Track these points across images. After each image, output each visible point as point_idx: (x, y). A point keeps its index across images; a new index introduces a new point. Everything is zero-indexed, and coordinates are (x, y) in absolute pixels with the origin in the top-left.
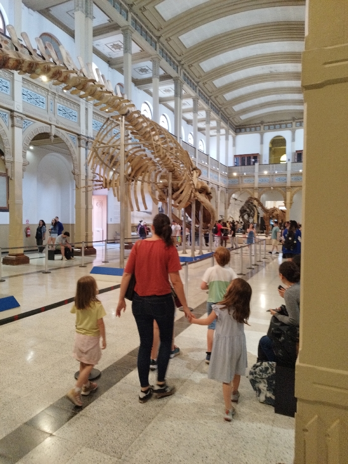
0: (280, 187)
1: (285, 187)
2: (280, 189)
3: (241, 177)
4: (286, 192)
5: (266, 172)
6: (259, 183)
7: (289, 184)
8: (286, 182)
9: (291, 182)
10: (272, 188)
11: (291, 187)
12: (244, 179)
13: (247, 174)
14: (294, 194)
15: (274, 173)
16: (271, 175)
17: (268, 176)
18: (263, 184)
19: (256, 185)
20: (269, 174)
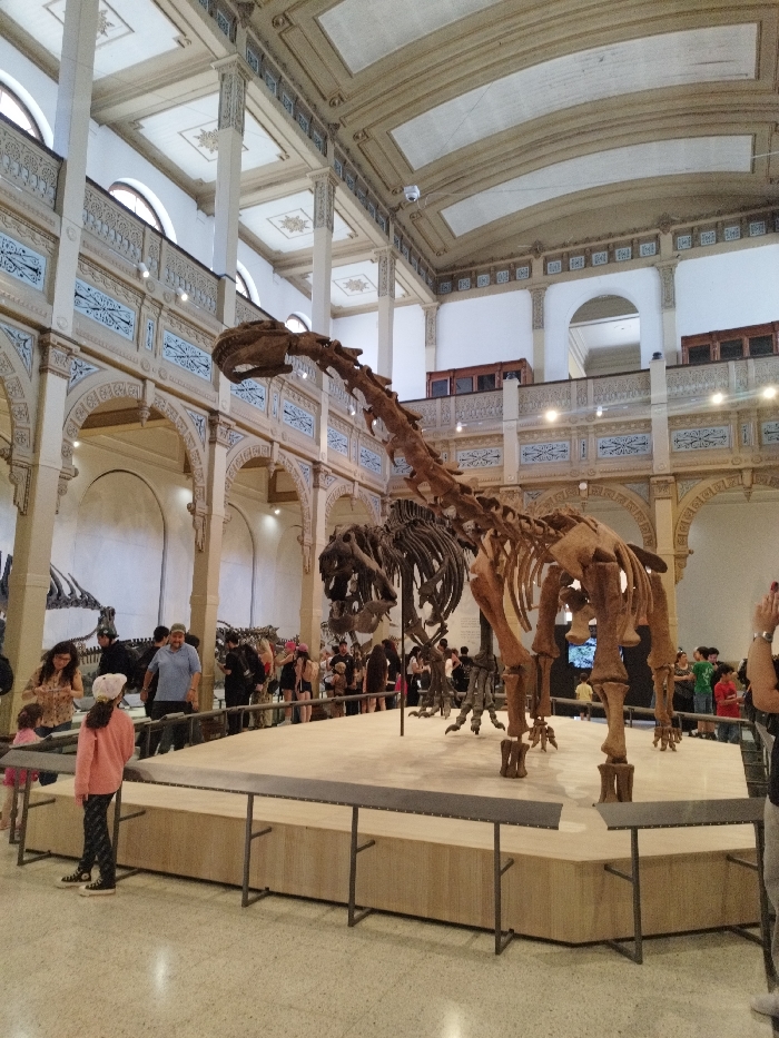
0: (623, 481)
1: (648, 478)
2: (620, 489)
3: (446, 443)
4: (649, 504)
5: (552, 416)
6: (522, 467)
7: (662, 464)
8: (650, 457)
9: (673, 454)
10: (583, 486)
11: (674, 475)
14: (690, 514)
15: (593, 416)
16: (578, 428)
17: (563, 430)
18: (540, 471)
19: (511, 476)
20: (568, 425)
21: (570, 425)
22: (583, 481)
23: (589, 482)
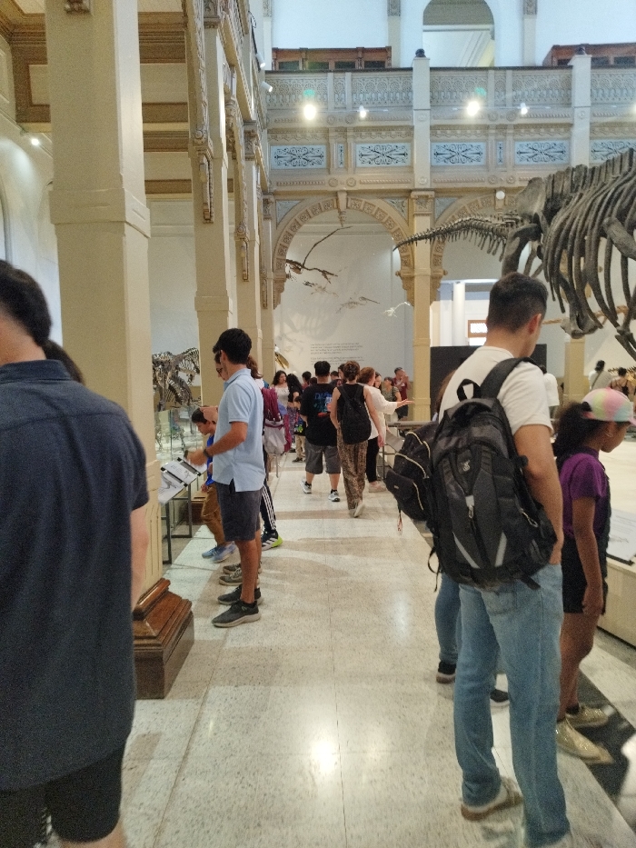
3: (343, 131)
6: (433, 169)
12: (358, 147)
13: (369, 118)
15: (515, 113)
16: (496, 128)
17: (482, 129)
18: (457, 174)
19: (422, 179)
20: (487, 122)
21: (488, 123)
22: (501, 189)
23: (507, 191)
